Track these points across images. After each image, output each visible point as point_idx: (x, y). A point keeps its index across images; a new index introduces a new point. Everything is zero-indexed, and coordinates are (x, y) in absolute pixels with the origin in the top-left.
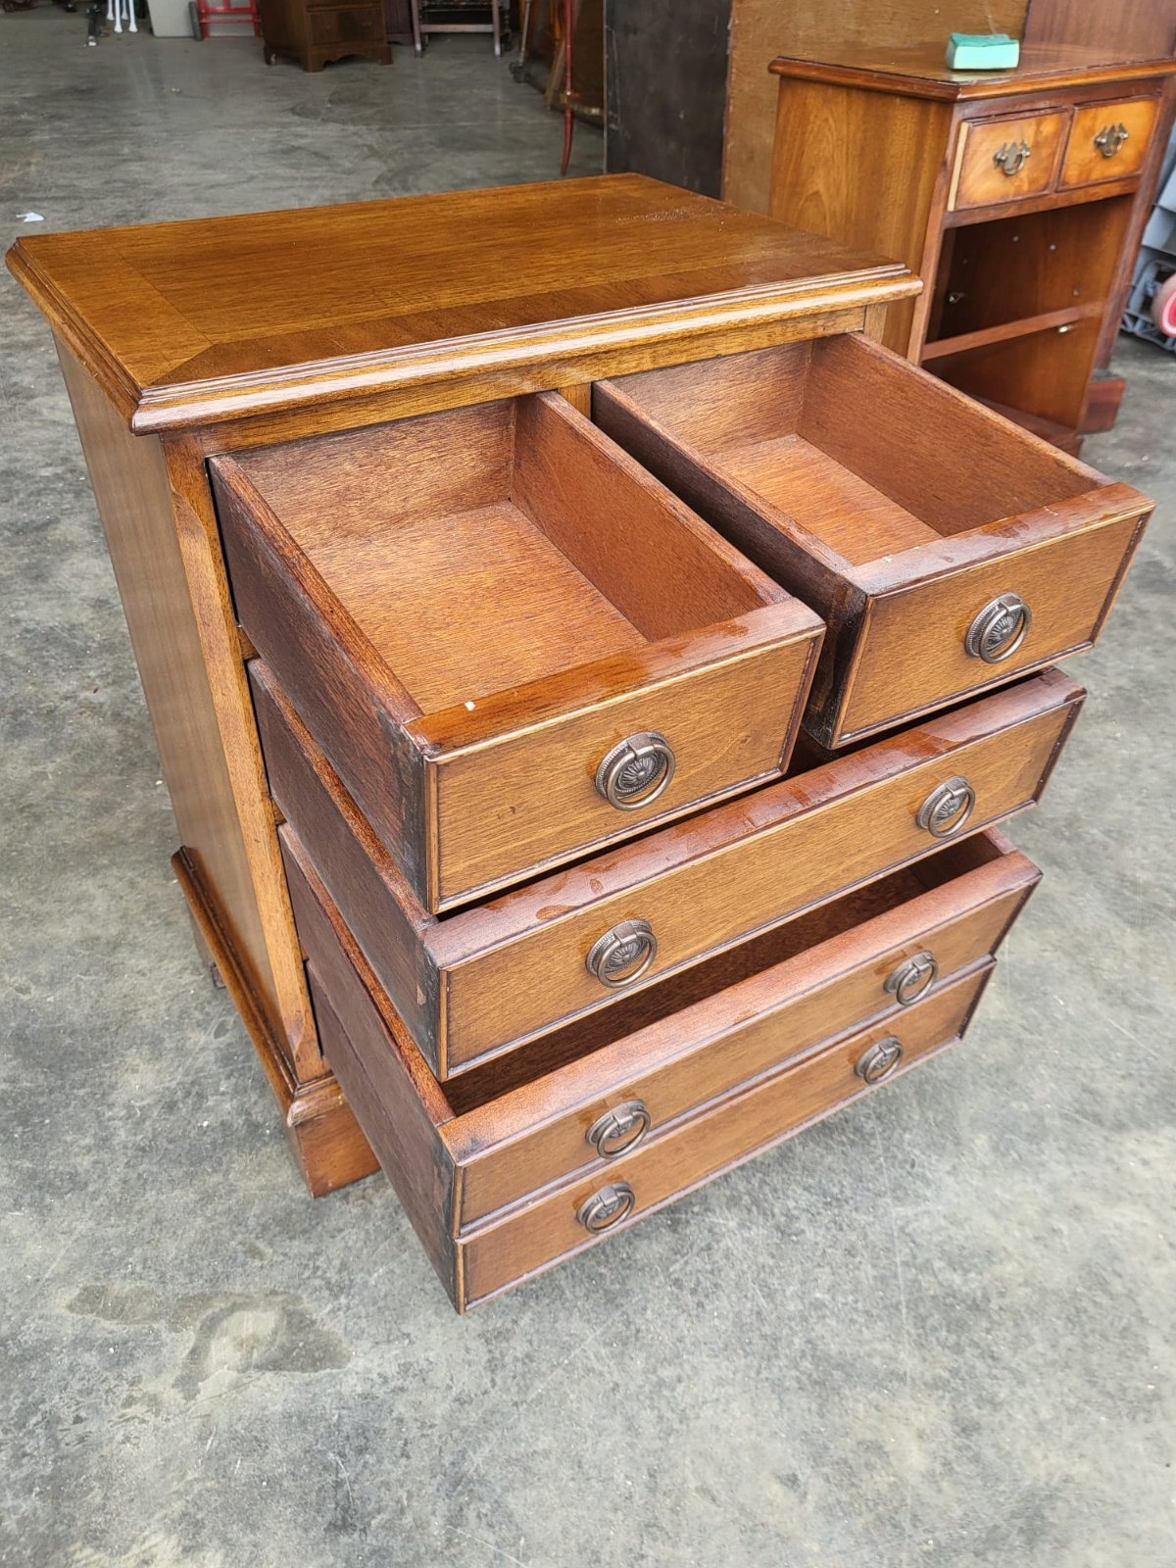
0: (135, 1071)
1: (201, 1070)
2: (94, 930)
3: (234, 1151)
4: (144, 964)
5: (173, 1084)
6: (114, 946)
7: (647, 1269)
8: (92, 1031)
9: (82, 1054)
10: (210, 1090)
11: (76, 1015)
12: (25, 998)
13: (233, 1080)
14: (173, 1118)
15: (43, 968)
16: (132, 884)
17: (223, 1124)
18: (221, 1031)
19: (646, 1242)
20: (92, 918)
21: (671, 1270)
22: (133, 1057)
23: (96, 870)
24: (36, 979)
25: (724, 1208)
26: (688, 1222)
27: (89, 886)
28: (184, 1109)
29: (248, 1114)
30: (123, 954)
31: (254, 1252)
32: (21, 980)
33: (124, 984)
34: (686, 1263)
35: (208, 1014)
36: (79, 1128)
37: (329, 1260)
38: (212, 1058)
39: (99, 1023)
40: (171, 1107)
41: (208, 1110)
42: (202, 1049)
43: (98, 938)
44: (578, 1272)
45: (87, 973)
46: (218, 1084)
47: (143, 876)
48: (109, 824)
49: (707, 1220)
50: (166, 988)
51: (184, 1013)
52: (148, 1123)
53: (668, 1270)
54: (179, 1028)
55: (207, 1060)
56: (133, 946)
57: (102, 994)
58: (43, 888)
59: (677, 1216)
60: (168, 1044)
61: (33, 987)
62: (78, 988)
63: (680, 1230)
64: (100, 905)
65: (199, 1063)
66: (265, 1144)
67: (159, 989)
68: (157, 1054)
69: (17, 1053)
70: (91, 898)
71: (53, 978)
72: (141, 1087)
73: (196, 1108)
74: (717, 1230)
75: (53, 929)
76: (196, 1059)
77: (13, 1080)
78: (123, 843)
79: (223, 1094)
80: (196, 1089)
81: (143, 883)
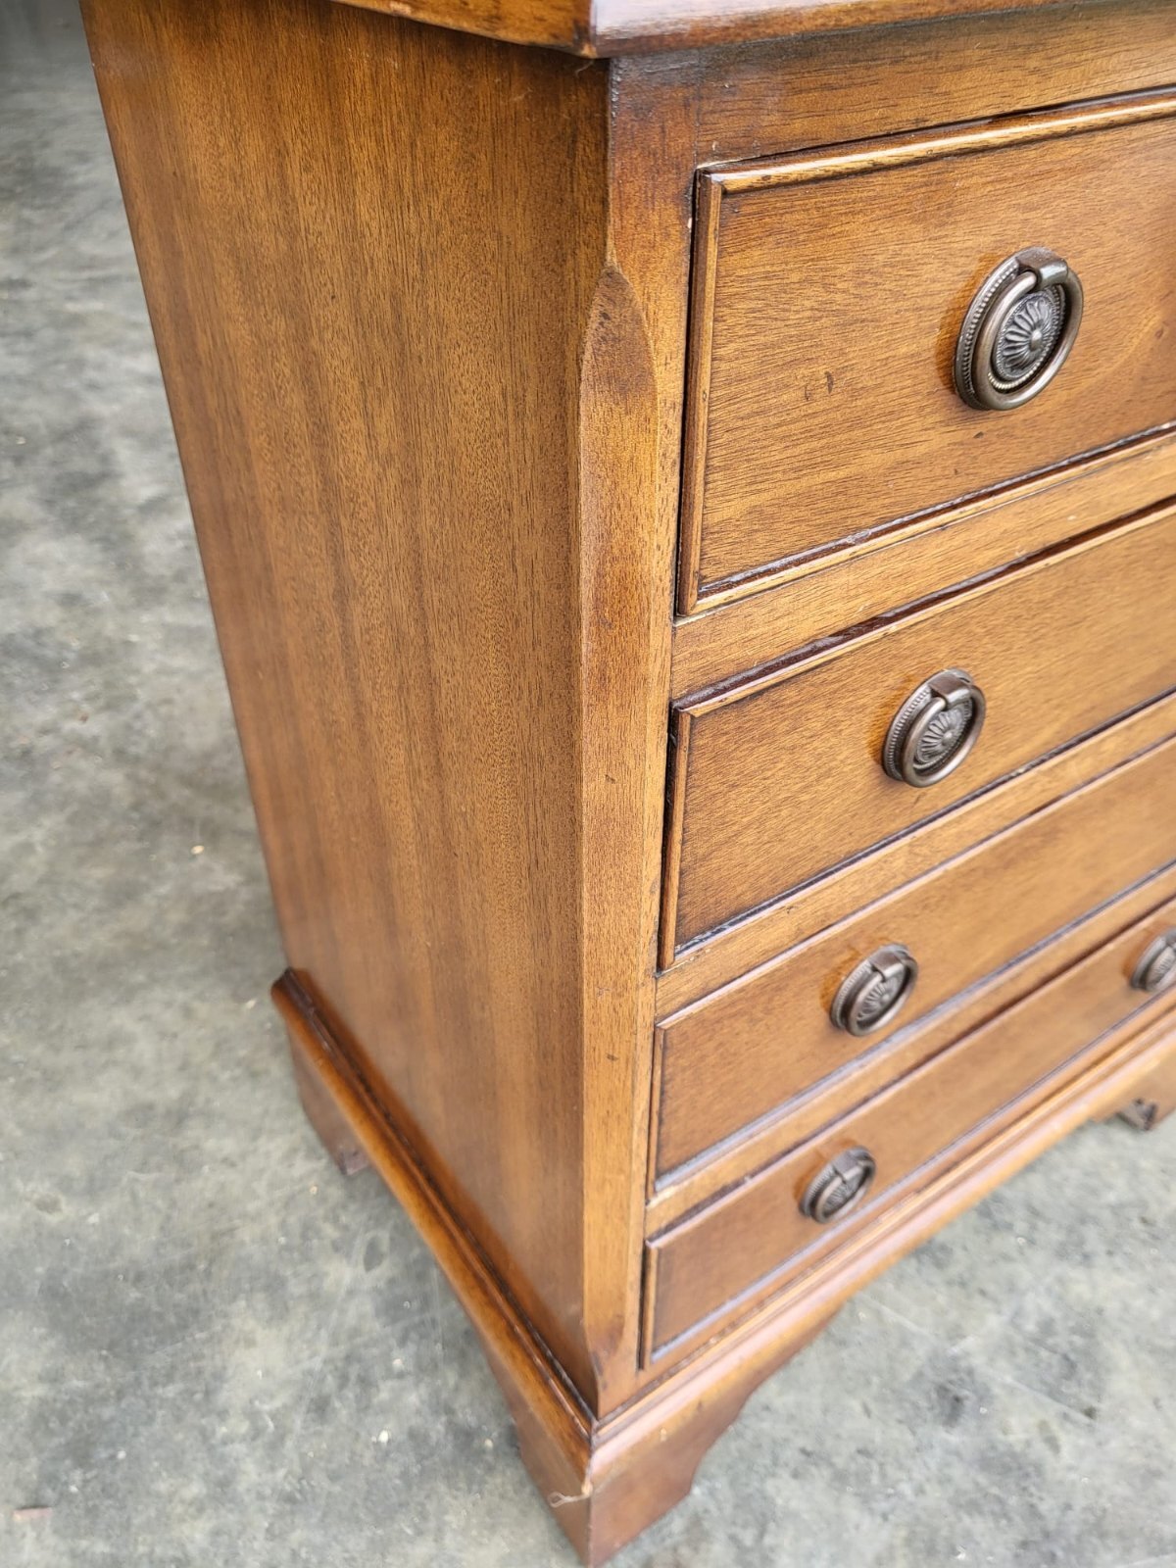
0: (250, 1343)
1: (355, 1332)
2: (144, 1093)
3: (442, 1488)
4: (229, 1146)
5: (317, 1364)
6: (179, 1117)
8: (168, 1273)
9: (160, 1316)
10: (378, 1371)
11: (140, 1245)
12: (52, 1219)
13: (411, 1348)
14: (328, 1430)
15: (74, 1164)
16: (188, 1012)
17: (413, 1435)
18: (372, 1258)
20: (137, 1072)
22: (245, 1316)
23: (128, 995)
24: (65, 1184)
27: (123, 1019)
28: (342, 1411)
29: (449, 1411)
30: (194, 1131)
32: (42, 1188)
33: (205, 1184)
35: (346, 1228)
36: (176, 1464)
38: (368, 1308)
39: (177, 1256)
40: (321, 1408)
41: (384, 1410)
42: (351, 1293)
43: (150, 1107)
45: (143, 1167)
46: (387, 1358)
47: (201, 997)
48: (136, 918)
50: (272, 1186)
51: (308, 1229)
52: (289, 1443)
54: (306, 1258)
55: (361, 1311)
56: (208, 1117)
57: (173, 1204)
58: (54, 1027)
60: (295, 1288)
61: (63, 1199)
62: (134, 1196)
64: (145, 1049)
65: (351, 1319)
66: (490, 1469)
67: (261, 1187)
68: (280, 1312)
69: (55, 1325)
70: (129, 1040)
71: (91, 1180)
72: (267, 1373)
73: (364, 1407)
75: (81, 1096)
76: (343, 1311)
77: (54, 1378)
78: (161, 946)
79: (401, 1375)
80: (354, 1371)
81: (202, 1009)
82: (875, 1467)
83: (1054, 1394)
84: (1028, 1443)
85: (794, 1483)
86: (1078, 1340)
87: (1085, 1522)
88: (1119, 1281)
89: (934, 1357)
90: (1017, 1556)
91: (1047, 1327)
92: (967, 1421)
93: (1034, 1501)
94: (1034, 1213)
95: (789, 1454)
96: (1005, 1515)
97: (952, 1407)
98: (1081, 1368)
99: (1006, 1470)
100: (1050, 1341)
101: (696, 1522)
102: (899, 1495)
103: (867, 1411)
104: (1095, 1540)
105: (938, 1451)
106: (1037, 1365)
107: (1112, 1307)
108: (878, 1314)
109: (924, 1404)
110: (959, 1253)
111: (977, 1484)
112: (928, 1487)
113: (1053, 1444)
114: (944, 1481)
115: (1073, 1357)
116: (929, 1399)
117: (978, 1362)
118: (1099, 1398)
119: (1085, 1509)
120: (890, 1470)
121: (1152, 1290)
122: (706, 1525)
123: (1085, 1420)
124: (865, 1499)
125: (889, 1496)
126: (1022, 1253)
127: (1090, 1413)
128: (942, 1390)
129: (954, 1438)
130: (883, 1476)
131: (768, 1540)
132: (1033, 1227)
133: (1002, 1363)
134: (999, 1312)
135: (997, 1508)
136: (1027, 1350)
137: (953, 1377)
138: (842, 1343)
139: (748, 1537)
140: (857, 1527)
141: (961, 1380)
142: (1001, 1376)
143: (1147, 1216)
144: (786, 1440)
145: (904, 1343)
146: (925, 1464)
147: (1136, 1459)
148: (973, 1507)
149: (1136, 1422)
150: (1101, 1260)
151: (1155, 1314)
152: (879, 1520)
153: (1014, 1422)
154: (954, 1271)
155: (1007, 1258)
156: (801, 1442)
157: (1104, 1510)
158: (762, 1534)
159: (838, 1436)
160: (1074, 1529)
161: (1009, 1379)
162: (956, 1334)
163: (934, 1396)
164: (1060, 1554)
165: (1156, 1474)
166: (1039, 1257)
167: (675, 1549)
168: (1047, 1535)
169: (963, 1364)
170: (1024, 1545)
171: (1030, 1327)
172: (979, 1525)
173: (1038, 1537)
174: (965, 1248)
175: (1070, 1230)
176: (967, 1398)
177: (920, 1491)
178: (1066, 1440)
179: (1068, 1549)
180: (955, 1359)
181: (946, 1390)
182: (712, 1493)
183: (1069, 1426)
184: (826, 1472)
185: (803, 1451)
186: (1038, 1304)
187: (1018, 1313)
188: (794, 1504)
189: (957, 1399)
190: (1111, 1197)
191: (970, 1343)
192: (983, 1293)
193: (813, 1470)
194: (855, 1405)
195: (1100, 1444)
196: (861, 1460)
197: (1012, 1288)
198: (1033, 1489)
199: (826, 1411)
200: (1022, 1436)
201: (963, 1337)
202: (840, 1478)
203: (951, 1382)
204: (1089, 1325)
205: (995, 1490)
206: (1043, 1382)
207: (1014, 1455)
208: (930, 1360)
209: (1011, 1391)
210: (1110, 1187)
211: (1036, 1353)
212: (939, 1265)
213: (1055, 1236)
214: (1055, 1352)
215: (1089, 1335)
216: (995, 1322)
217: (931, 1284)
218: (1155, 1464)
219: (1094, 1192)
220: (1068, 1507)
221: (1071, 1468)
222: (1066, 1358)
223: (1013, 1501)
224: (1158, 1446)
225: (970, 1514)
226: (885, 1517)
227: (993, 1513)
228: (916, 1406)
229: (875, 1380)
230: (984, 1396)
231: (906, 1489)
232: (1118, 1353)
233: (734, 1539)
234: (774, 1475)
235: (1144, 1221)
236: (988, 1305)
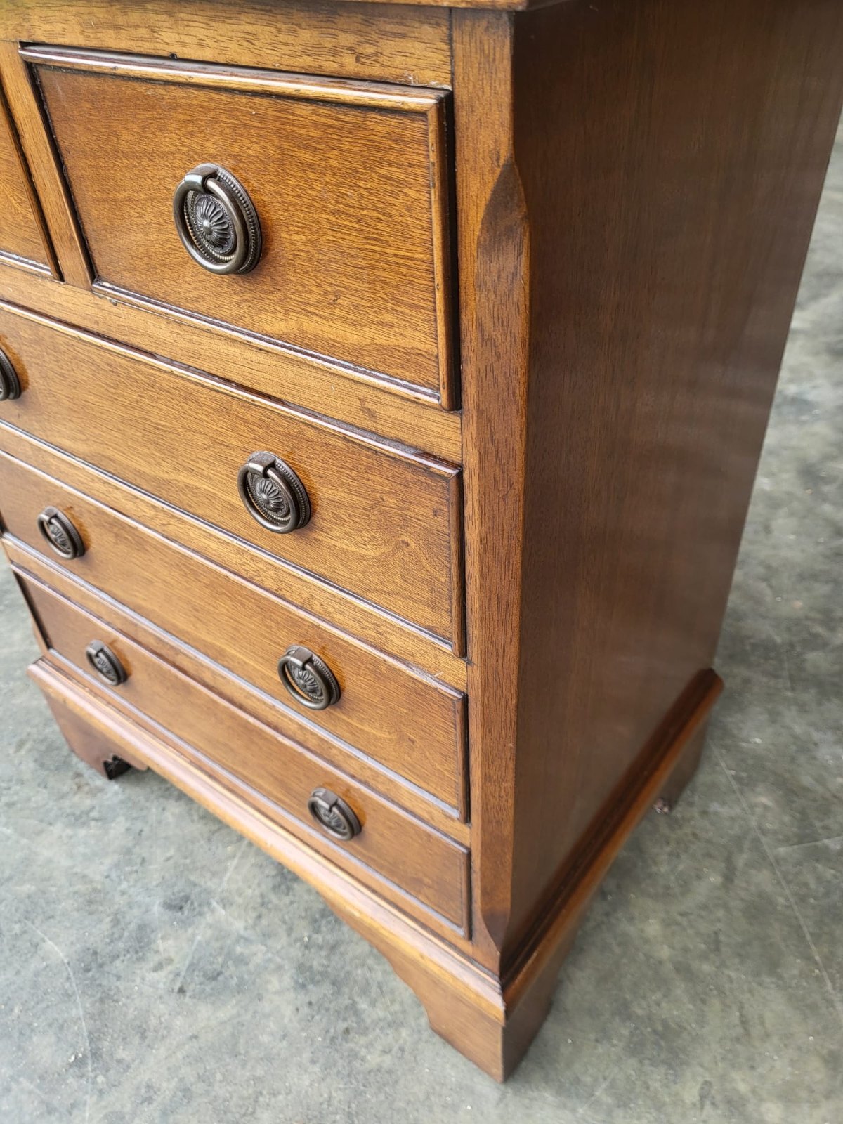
7: (20, 1054)
19: (53, 1039)
21: (21, 1079)
25: (105, 1112)
26: (82, 1076)
31: (20, 745)
34: (30, 1093)
37: (16, 793)
44: (13, 988)
49: (87, 1097)
53: (19, 1076)
59: (89, 1062)
63: (71, 1070)
74: (75, 1112)
82: (135, 868)
83: (192, 967)
84: (157, 952)
85: (123, 830)
86: (234, 981)
87: (110, 989)
88: (288, 1011)
89: (208, 892)
90: (88, 949)
91: (241, 961)
92: (168, 915)
93: (121, 958)
94: (333, 948)
95: (139, 825)
96: (112, 941)
97: (176, 905)
98: (214, 983)
99: (139, 940)
100: (230, 963)
101: (101, 790)
102: (120, 884)
103: (168, 859)
104: (99, 995)
105: (147, 900)
106: (211, 955)
107: (266, 1006)
108: (234, 857)
109: (176, 889)
110: (287, 900)
111: (130, 923)
112: (125, 897)
113: (158, 967)
114: (130, 906)
115: (221, 978)
116: (179, 892)
117: (209, 918)
118: (193, 997)
119: (117, 988)
120: (134, 876)
121: (284, 1037)
122: (99, 795)
123: (176, 988)
124: (117, 866)
125: (119, 877)
126: (296, 941)
127: (182, 991)
128: (186, 898)
129: (157, 909)
130: (131, 873)
131: (93, 823)
132: (320, 948)
133: (209, 932)
134: (246, 929)
135: (116, 936)
136: (222, 948)
137: (196, 904)
138: (209, 840)
139: (94, 814)
140: (102, 864)
141: (194, 909)
142: (201, 932)
143: (352, 1034)
144: (147, 822)
145: (214, 874)
146: (139, 894)
147: (153, 1022)
148: (116, 922)
149: (179, 1022)
150: (302, 998)
151: (265, 1039)
152: (105, 874)
153: (171, 942)
154: (273, 898)
155: (290, 931)
156: (146, 829)
157: (117, 1001)
158: (96, 820)
159: (151, 847)
160: (105, 983)
161: (199, 938)
162: (226, 903)
163: (182, 894)
164: (90, 974)
165: (143, 1037)
166: (296, 952)
167: (87, 784)
168: (101, 966)
169: (206, 909)
170: (95, 953)
171: (239, 950)
172: (105, 926)
173: (100, 961)
174: (292, 903)
175: (324, 974)
176: (183, 914)
177: (123, 893)
178: (162, 974)
179: (93, 979)
180: (209, 904)
181: (186, 901)
182: (116, 793)
183: (171, 977)
184: (130, 845)
185: (141, 831)
186: (258, 953)
187: (247, 940)
188: (112, 832)
189: (181, 908)
190: (363, 1005)
191: (221, 912)
192: (259, 917)
193: (131, 838)
194: (172, 852)
195: (161, 997)
196: (139, 860)
197: (267, 935)
198: (128, 956)
199: (166, 838)
200: (161, 949)
201: (224, 907)
202: (128, 851)
203: (192, 903)
204: (247, 989)
205: (126, 934)
206: (200, 959)
207: (149, 944)
208: (205, 890)
209: (191, 940)
210: (373, 1004)
211: (220, 954)
212: (275, 888)
213: (317, 962)
214: (222, 966)
215: (240, 989)
216: (239, 926)
217: (259, 885)
218: (150, 1034)
219: (365, 991)
220: (119, 978)
221: (143, 979)
222: (219, 974)
223: (121, 945)
224: (163, 1037)
225: (111, 921)
226: (107, 877)
227: (113, 934)
228: (175, 884)
229: (188, 861)
230: (184, 924)
231: (124, 885)
232: (227, 1011)
233: (93, 808)
234: (127, 819)
235: (347, 1031)
236: (250, 921)
